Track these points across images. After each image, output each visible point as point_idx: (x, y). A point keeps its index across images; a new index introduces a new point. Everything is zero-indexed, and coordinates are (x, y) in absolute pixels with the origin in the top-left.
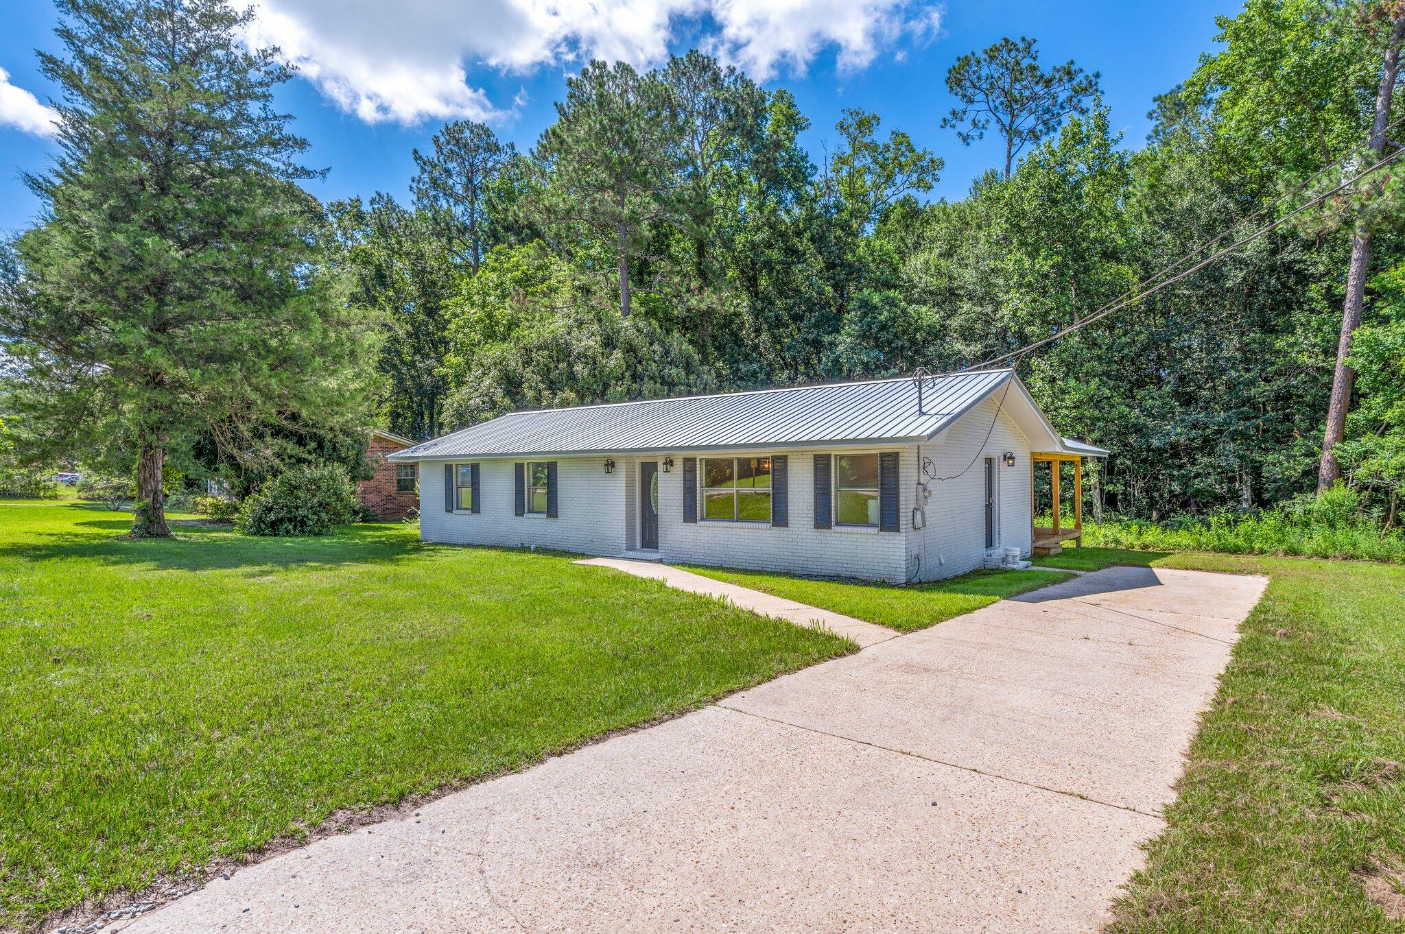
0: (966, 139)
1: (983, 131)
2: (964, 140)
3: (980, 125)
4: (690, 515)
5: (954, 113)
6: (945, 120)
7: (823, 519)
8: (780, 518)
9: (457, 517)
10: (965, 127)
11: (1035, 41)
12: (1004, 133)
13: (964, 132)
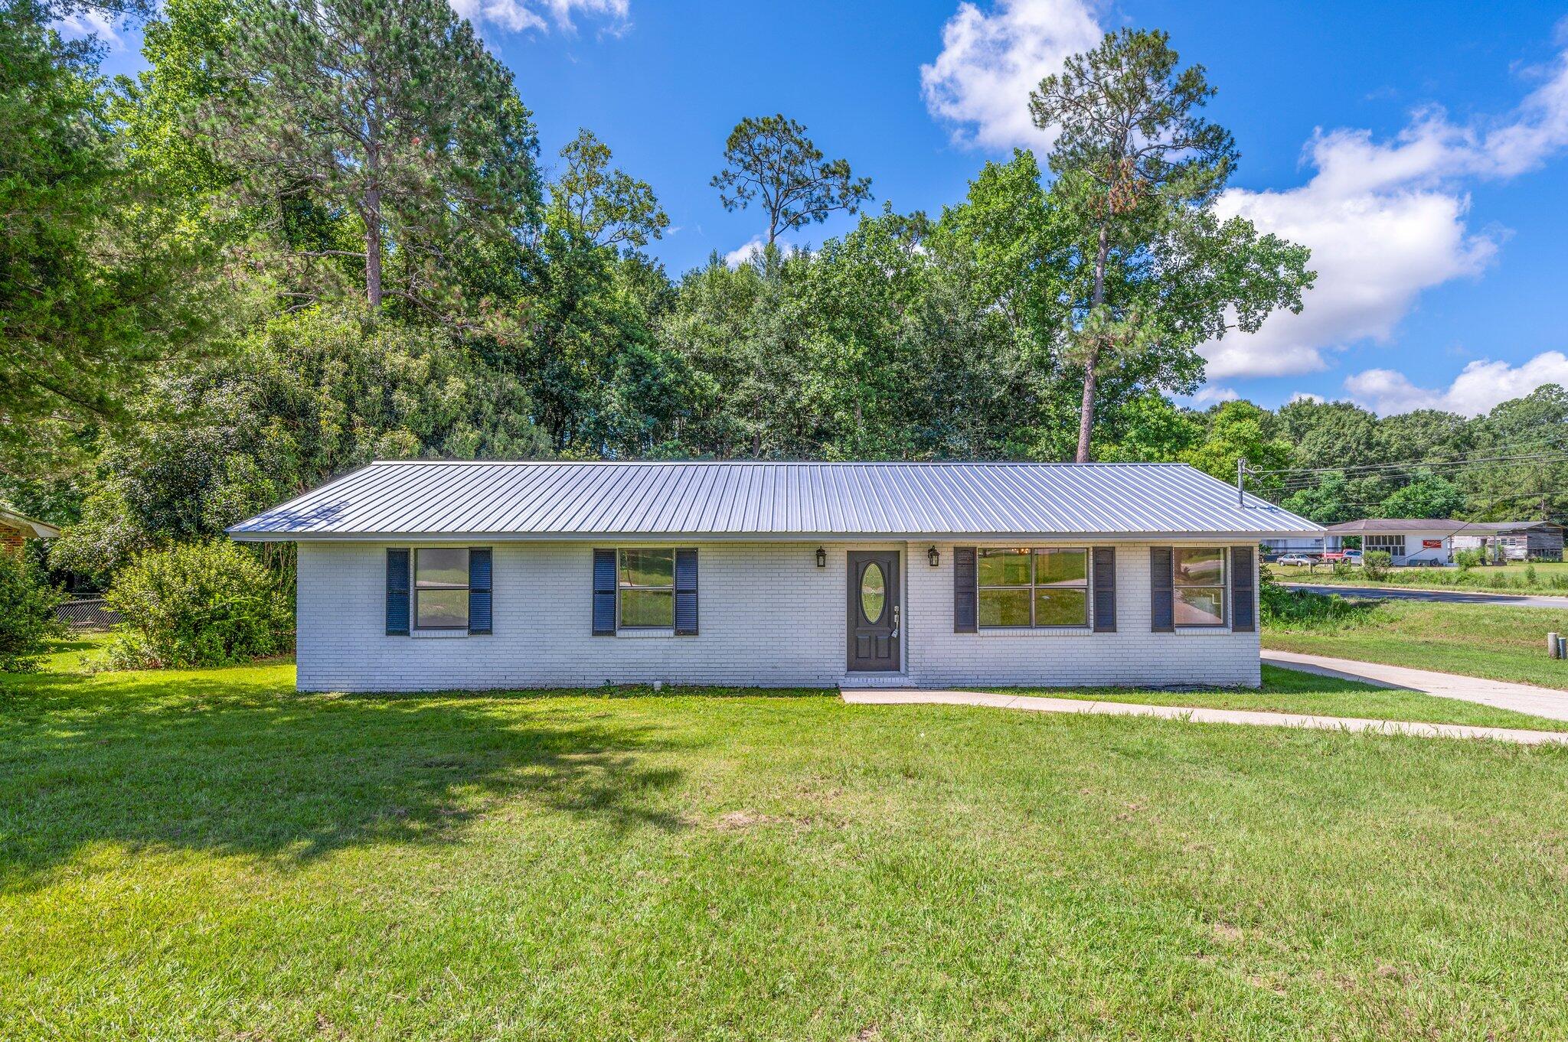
0: (728, 204)
1: (748, 201)
2: (726, 205)
3: (745, 194)
4: (965, 620)
5: (725, 174)
6: (715, 179)
7: (1163, 620)
8: (1106, 621)
9: (420, 643)
10: (731, 192)
11: (805, 128)
12: (769, 210)
13: (728, 197)
